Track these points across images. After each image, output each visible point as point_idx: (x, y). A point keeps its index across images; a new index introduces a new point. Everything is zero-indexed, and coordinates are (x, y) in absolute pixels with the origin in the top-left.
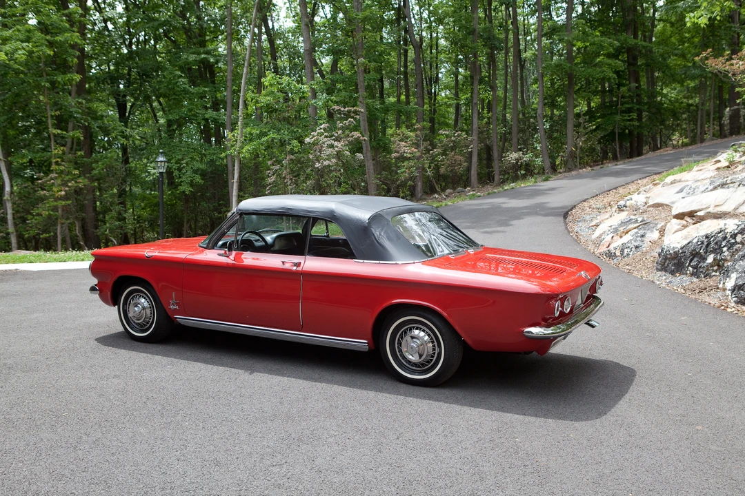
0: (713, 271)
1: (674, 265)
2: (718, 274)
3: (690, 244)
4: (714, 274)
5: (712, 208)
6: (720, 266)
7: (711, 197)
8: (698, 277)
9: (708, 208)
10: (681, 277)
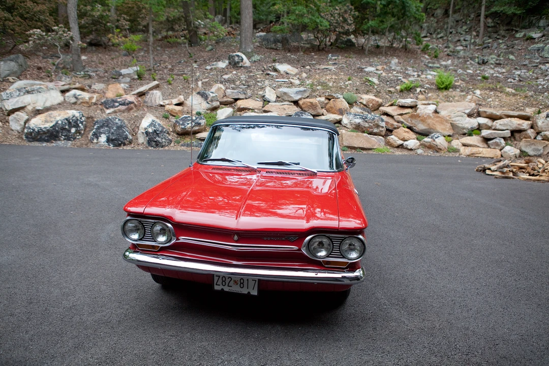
0: (77, 136)
1: (47, 137)
2: (80, 137)
3: (58, 125)
4: (78, 137)
5: (32, 104)
6: (80, 133)
7: (27, 99)
8: (70, 140)
9: (29, 104)
10: (59, 142)
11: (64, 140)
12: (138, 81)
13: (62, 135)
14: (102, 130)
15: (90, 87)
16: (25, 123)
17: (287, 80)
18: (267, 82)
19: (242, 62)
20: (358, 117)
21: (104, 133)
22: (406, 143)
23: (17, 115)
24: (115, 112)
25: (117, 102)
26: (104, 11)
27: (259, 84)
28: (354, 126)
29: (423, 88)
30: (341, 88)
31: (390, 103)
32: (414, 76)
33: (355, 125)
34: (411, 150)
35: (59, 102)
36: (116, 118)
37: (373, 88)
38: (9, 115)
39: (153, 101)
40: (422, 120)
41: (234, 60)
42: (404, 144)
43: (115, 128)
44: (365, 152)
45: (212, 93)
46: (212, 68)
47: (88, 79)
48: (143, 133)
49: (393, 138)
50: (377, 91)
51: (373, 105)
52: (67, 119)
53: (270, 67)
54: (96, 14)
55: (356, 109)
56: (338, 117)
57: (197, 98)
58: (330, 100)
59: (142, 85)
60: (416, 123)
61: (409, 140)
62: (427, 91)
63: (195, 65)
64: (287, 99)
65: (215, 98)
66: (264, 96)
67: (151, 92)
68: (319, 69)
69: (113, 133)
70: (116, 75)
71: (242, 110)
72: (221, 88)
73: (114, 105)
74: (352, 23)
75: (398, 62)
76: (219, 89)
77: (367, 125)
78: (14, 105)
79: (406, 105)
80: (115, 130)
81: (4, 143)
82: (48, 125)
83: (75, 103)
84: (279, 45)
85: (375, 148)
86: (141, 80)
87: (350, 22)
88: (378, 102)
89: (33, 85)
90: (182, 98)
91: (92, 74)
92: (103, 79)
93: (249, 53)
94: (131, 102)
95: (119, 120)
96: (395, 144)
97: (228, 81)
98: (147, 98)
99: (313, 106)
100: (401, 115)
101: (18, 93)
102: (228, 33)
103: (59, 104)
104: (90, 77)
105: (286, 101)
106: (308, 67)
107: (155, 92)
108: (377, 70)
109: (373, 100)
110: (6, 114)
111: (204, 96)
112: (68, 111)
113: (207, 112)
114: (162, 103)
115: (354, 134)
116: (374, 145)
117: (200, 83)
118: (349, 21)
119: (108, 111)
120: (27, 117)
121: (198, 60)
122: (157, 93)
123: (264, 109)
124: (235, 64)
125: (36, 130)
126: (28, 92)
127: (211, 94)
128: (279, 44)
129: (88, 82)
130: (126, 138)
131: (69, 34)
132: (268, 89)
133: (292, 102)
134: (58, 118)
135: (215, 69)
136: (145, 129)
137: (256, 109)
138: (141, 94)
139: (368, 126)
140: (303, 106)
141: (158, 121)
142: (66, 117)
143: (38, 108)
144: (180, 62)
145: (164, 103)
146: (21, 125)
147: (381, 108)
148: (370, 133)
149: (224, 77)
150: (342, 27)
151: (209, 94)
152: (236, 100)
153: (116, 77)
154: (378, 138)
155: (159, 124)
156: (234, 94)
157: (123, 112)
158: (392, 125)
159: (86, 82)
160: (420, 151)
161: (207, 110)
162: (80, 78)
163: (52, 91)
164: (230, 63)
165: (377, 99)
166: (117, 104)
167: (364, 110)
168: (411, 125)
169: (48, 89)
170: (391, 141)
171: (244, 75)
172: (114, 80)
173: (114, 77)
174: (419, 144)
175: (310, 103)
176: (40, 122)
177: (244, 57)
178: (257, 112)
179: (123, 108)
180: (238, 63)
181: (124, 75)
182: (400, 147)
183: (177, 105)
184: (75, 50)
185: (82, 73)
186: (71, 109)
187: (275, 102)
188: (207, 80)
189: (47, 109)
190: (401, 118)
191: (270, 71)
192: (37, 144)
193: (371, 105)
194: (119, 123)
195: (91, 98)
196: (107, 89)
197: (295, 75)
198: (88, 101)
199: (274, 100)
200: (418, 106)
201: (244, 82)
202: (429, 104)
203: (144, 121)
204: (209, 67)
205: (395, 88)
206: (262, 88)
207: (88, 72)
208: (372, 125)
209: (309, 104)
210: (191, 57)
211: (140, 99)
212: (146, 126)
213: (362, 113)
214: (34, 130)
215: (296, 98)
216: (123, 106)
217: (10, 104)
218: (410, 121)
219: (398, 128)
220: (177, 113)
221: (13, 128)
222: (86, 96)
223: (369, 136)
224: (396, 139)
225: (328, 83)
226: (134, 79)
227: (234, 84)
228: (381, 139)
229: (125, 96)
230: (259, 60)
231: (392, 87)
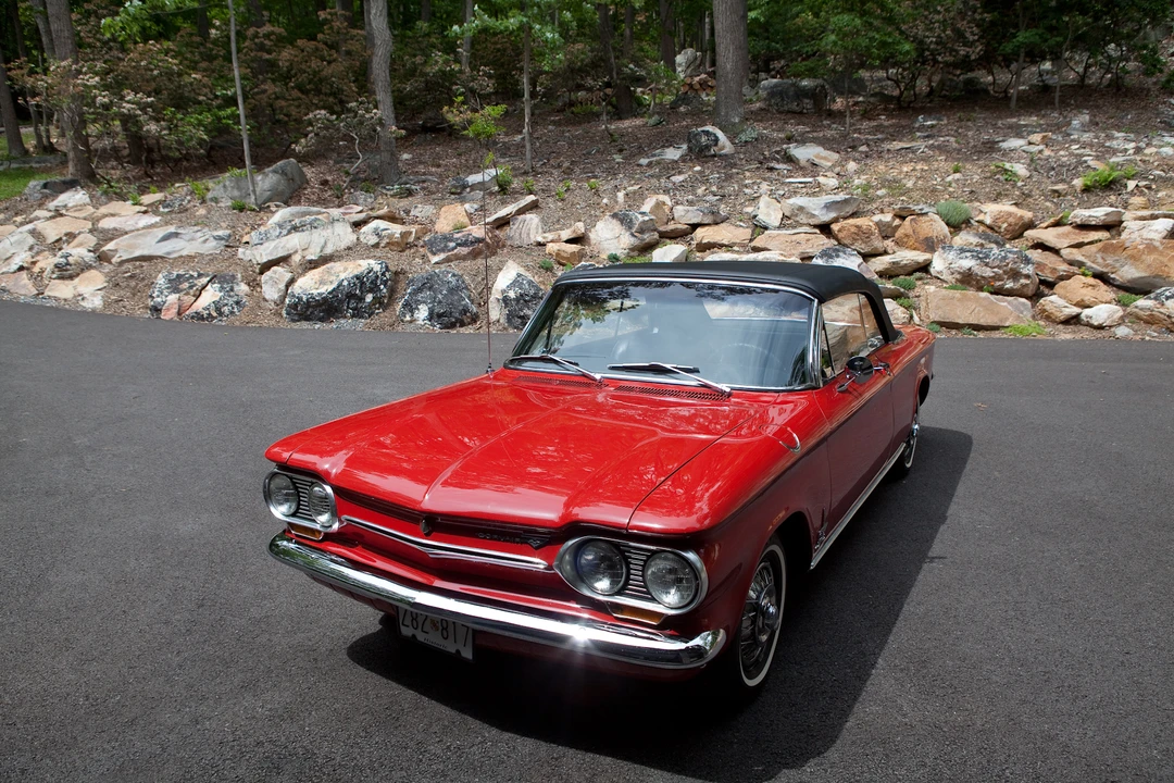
0: (376, 308)
1: (323, 311)
2: (381, 310)
3: (341, 288)
4: (377, 311)
5: (300, 252)
6: (381, 303)
7: (294, 241)
8: (362, 317)
9: (296, 252)
10: (342, 321)
11: (353, 316)
12: (499, 197)
13: (348, 307)
14: (420, 296)
15: (407, 212)
16: (287, 287)
17: (810, 180)
18: (765, 186)
19: (716, 145)
20: (968, 254)
21: (424, 302)
22: (1087, 312)
23: (275, 272)
24: (448, 260)
25: (451, 241)
26: (446, 62)
27: (747, 191)
28: (958, 276)
29: (1146, 178)
30: (934, 191)
31: (1052, 220)
32: (1126, 150)
33: (959, 273)
34: (1100, 327)
35: (349, 244)
36: (448, 272)
37: (1014, 186)
38: (262, 273)
39: (524, 236)
40: (1132, 257)
41: (698, 141)
42: (1083, 316)
43: (445, 292)
44: (981, 335)
45: (643, 214)
46: (651, 163)
47: (407, 197)
48: (498, 300)
49: (1055, 302)
50: (1023, 194)
51: (1010, 225)
52: (357, 277)
53: (778, 152)
54: (432, 70)
55: (965, 238)
56: (921, 257)
57: (611, 226)
58: (903, 218)
59: (504, 203)
60: (1118, 265)
61: (1096, 304)
62: (1154, 187)
63: (618, 158)
64: (805, 221)
65: (650, 224)
66: (755, 216)
67: (521, 217)
68: (888, 150)
69: (440, 302)
70: (456, 187)
71: (705, 247)
72: (664, 203)
73: (446, 246)
74: (975, 41)
75: (1091, 121)
76: (660, 205)
77: (988, 272)
78: (271, 254)
79: (1094, 223)
80: (445, 295)
81: (250, 325)
82: (326, 289)
83: (376, 246)
84: (808, 103)
85: (1007, 325)
86: (505, 194)
87: (971, 38)
88: (1021, 217)
89: (304, 214)
90: (580, 227)
91: (413, 187)
92: (434, 196)
93: (734, 124)
94: (478, 239)
95: (454, 275)
96: (1059, 314)
97: (681, 186)
98: (511, 231)
99: (863, 234)
100: (1079, 246)
101: (278, 230)
102: (701, 85)
103: (349, 248)
104: (410, 193)
105: (802, 225)
106: (863, 148)
107: (528, 216)
108: (1030, 143)
109: (1010, 214)
110: (257, 271)
111: (624, 220)
112: (361, 262)
113: (632, 254)
114: (540, 239)
115: (958, 294)
116: (1007, 319)
117: (621, 195)
118: (968, 35)
119: (435, 259)
120: (288, 276)
121: (626, 147)
122: (532, 219)
123: (753, 244)
124: (701, 152)
125: (304, 299)
126: (295, 229)
127: (639, 216)
128: (806, 101)
129: (404, 203)
130: (465, 311)
131: (375, 114)
132: (764, 201)
133: (815, 226)
134: (342, 276)
135: (658, 163)
136: (503, 291)
137: (735, 244)
138: (503, 223)
139: (993, 274)
140: (840, 235)
141: (529, 276)
142: (356, 272)
143: (309, 257)
144: (589, 153)
145: (544, 238)
146: (280, 290)
147: (1028, 233)
148: (997, 292)
149: (673, 178)
150: (952, 50)
151: (636, 217)
152: (694, 227)
153: (460, 192)
154: (1015, 302)
155: (530, 282)
156: (690, 215)
157: (464, 258)
158: (1054, 270)
159: (401, 204)
160: (1122, 331)
161: (632, 250)
162: (392, 196)
163: (336, 224)
164: (690, 149)
165: (1020, 212)
166: (452, 244)
167: (987, 238)
168: (1105, 270)
169: (333, 221)
170: (1047, 308)
171: (718, 173)
172: (453, 196)
173: (453, 190)
174: (1121, 313)
175: (857, 226)
176: (311, 283)
177: (720, 134)
178: (738, 252)
179: (464, 250)
180: (708, 147)
181: (473, 185)
182: (1073, 320)
183: (569, 241)
184: (386, 143)
185: (396, 186)
186: (368, 258)
187: (779, 228)
188: (636, 187)
189: (324, 260)
190: (1077, 255)
191: (778, 161)
192: (305, 325)
193: (1005, 225)
194: (453, 280)
195: (404, 235)
196: (438, 215)
197: (831, 169)
198: (400, 240)
199: (777, 224)
200: (1124, 224)
201: (714, 189)
202: (1154, 217)
203: (501, 275)
204: (644, 161)
205: (1069, 183)
206: (754, 199)
207: (406, 184)
208: (1001, 272)
209: (853, 230)
210: (614, 141)
211: (497, 232)
212: (504, 287)
213: (982, 245)
214: (300, 299)
215: (826, 217)
216: (463, 249)
217: (264, 254)
218: (1100, 260)
219: (1068, 277)
220: (567, 259)
221: (267, 297)
222: (396, 230)
223: (993, 297)
224: (1061, 302)
225: (904, 181)
226: (491, 194)
227: (694, 194)
228: (1024, 304)
229: (470, 227)
230: (756, 139)
231: (1063, 181)
